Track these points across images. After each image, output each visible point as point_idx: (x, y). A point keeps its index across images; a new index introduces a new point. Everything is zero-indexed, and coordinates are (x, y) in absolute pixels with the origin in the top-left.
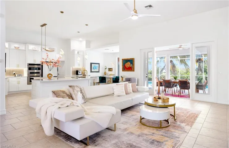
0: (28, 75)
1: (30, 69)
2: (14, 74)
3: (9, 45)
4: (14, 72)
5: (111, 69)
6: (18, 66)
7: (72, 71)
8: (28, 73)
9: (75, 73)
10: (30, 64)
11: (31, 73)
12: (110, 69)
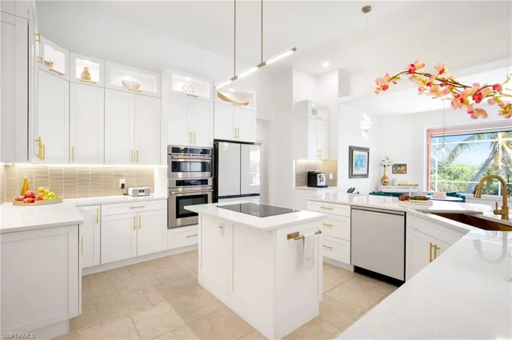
0: (170, 193)
1: (176, 167)
2: (123, 186)
3: (104, 74)
4: (122, 181)
5: (403, 168)
6: (135, 157)
7: (297, 175)
8: (170, 182)
9: (305, 179)
10: (176, 150)
11: (180, 183)
12: (399, 168)
